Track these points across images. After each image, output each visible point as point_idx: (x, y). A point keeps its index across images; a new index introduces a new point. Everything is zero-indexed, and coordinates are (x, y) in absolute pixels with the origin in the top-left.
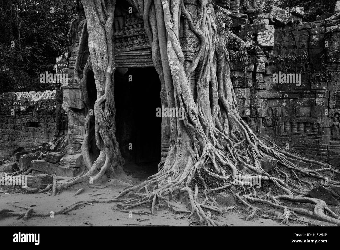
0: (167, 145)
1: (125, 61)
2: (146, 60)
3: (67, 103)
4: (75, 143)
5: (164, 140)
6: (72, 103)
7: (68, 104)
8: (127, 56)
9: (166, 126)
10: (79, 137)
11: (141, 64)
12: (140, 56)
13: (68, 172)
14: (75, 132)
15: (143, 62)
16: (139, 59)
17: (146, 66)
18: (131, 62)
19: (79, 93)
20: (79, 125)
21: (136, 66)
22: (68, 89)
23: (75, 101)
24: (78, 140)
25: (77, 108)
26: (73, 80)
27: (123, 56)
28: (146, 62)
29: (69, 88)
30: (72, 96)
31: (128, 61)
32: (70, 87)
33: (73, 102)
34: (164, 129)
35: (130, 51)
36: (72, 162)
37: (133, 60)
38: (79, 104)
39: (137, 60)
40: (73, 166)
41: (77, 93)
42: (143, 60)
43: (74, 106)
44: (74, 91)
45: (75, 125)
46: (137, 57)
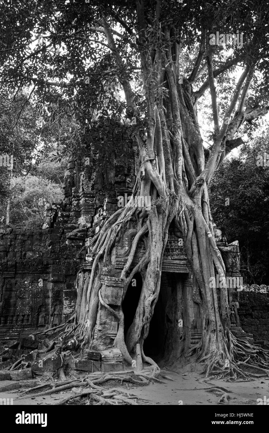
0: (194, 334)
1: (166, 267)
2: (182, 268)
3: (107, 300)
4: (105, 339)
5: (192, 330)
6: (112, 300)
7: (109, 301)
8: (169, 263)
9: (194, 319)
10: (111, 333)
11: (177, 270)
12: (178, 264)
13: (117, 367)
14: (108, 328)
15: (180, 269)
16: (177, 266)
17: (182, 272)
18: (170, 268)
19: (121, 290)
20: (112, 321)
21: (174, 271)
22: (111, 287)
23: (116, 299)
24: (110, 335)
25: (117, 304)
26: (119, 279)
27: (165, 263)
28: (182, 269)
29: (113, 287)
30: (114, 294)
31: (168, 267)
32: (115, 286)
33: (114, 299)
34: (192, 321)
35: (172, 260)
36: (118, 357)
37: (173, 267)
38: (119, 301)
39: (175, 267)
40: (120, 360)
41: (119, 291)
42: (180, 267)
43: (113, 303)
44: (117, 289)
45: (108, 321)
46: (176, 265)
